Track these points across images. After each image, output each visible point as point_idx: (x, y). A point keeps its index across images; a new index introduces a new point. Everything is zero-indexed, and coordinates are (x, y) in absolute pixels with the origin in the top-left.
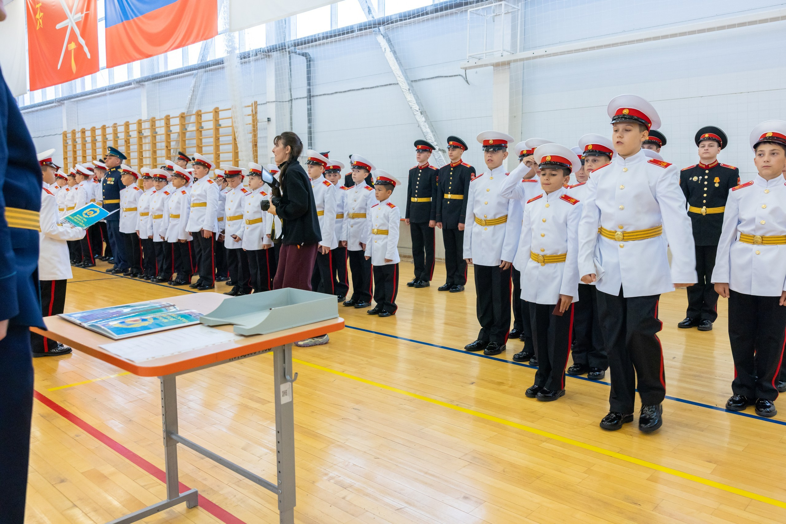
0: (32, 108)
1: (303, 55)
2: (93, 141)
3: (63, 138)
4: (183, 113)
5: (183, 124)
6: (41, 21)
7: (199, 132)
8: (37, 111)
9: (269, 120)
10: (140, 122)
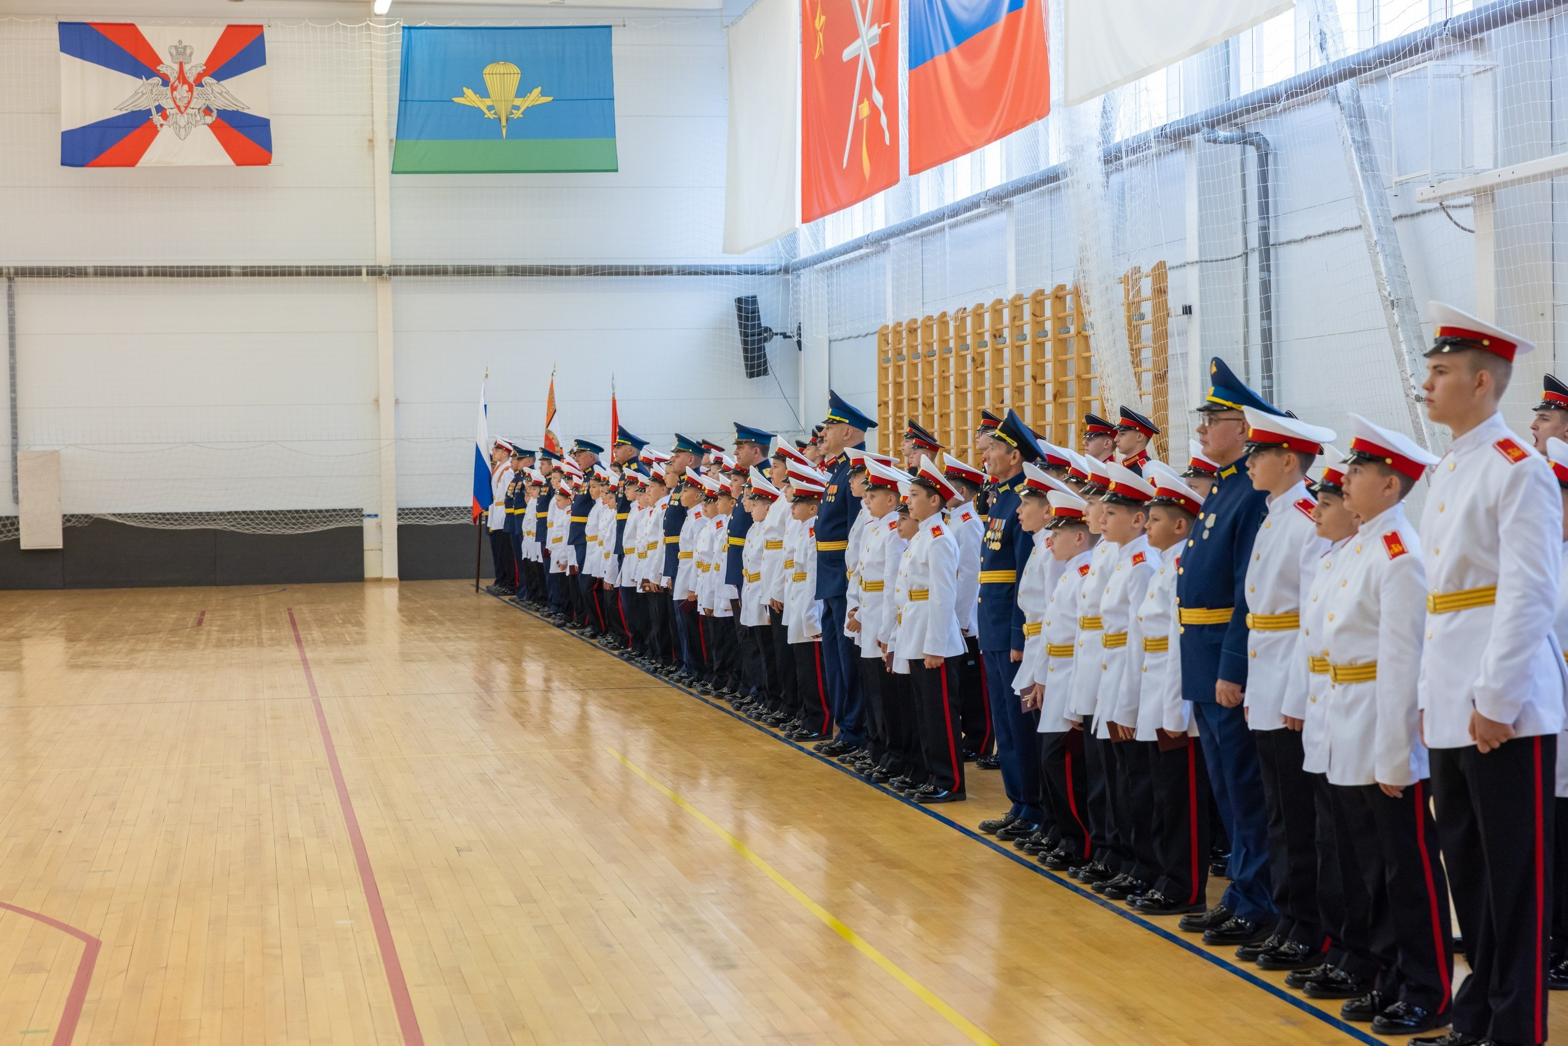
0: (831, 258)
1: (1244, 140)
2: (925, 357)
3: (879, 345)
4: (1062, 287)
5: (1061, 315)
6: (821, 35)
7: (1082, 342)
8: (838, 266)
9: (1187, 310)
10: (1000, 307)
